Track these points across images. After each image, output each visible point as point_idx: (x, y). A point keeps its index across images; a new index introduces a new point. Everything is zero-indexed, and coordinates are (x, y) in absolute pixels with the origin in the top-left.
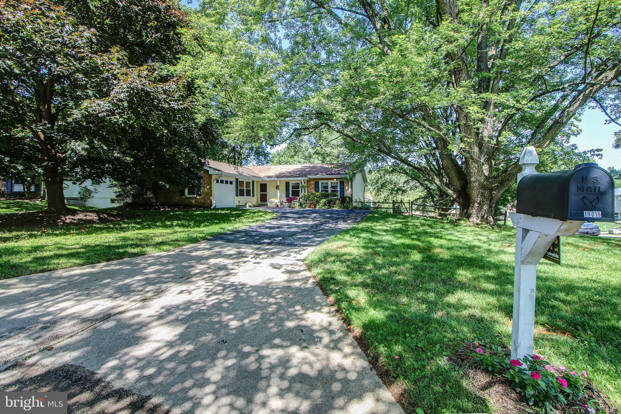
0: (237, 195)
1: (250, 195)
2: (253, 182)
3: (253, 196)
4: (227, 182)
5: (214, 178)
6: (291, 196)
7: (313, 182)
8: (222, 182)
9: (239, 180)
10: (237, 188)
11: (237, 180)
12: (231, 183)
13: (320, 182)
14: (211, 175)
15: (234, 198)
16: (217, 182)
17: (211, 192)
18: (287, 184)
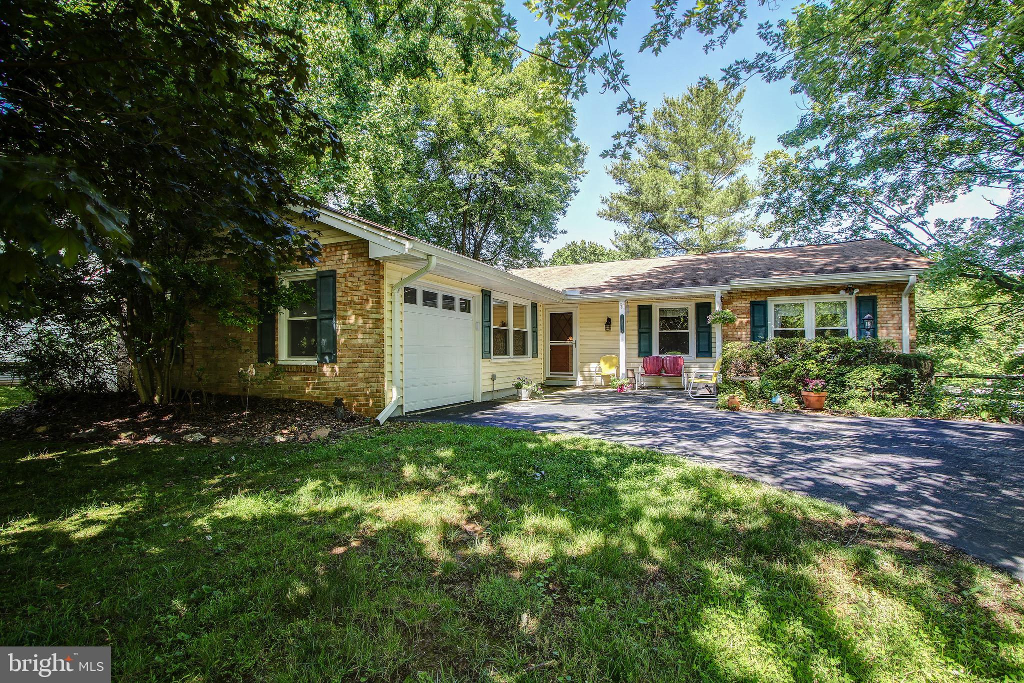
0: (486, 354)
1: (524, 353)
2: (534, 306)
3: (535, 354)
4: (449, 302)
5: (393, 275)
6: (655, 352)
7: (745, 304)
8: (430, 298)
9: (495, 296)
10: (486, 326)
11: (486, 295)
12: (466, 306)
13: (772, 302)
14: (378, 264)
15: (476, 367)
16: (410, 296)
17: (380, 341)
18: (644, 312)
